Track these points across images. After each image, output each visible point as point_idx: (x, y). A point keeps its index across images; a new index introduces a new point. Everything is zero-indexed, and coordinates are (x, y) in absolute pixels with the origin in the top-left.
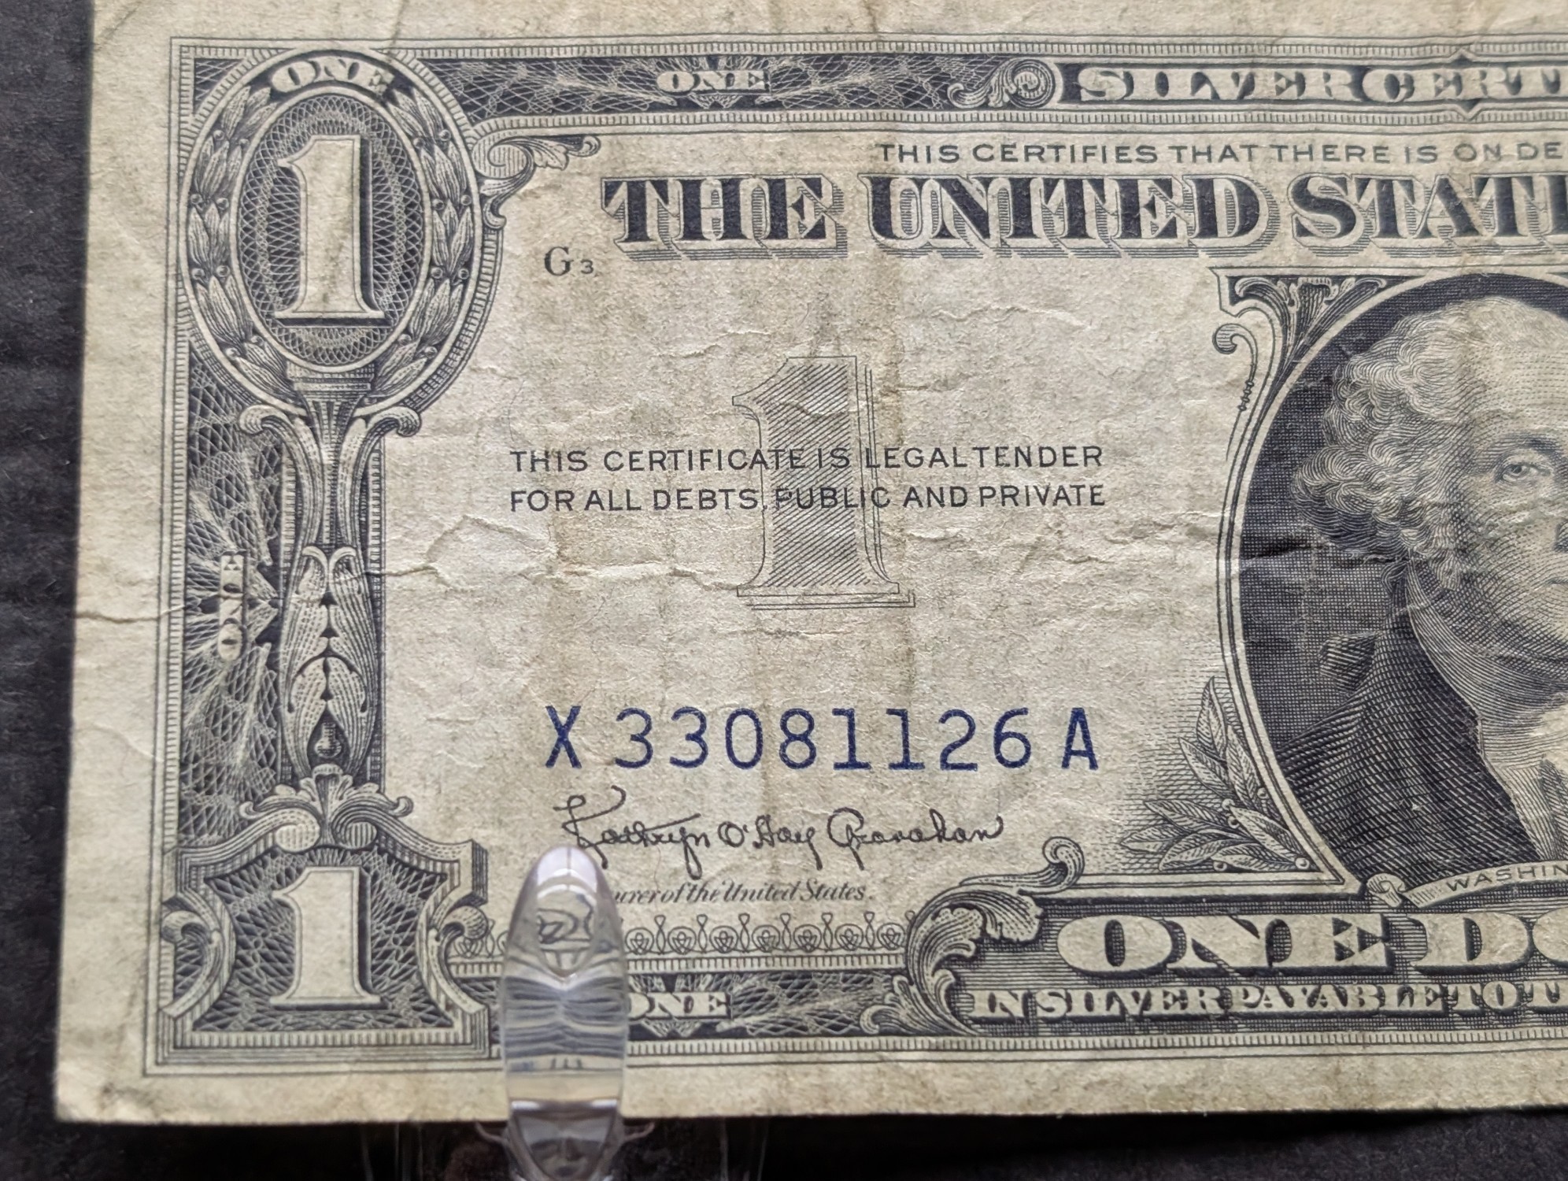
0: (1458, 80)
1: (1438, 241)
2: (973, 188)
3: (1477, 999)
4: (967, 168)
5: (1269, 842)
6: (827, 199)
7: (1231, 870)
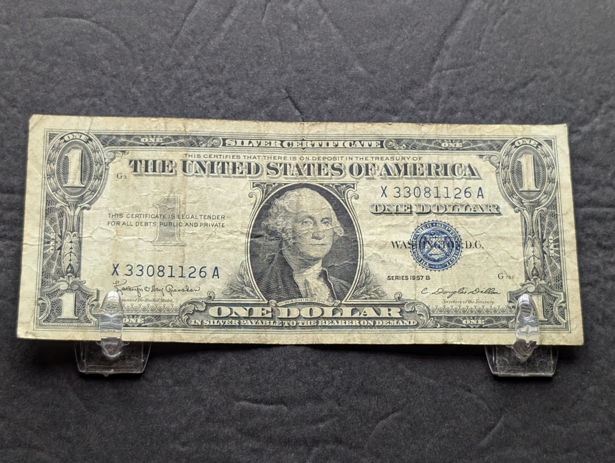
0: (302, 144)
1: (295, 176)
2: (203, 163)
3: (288, 324)
4: (202, 159)
5: (251, 293)
6: (174, 165)
7: (243, 298)
